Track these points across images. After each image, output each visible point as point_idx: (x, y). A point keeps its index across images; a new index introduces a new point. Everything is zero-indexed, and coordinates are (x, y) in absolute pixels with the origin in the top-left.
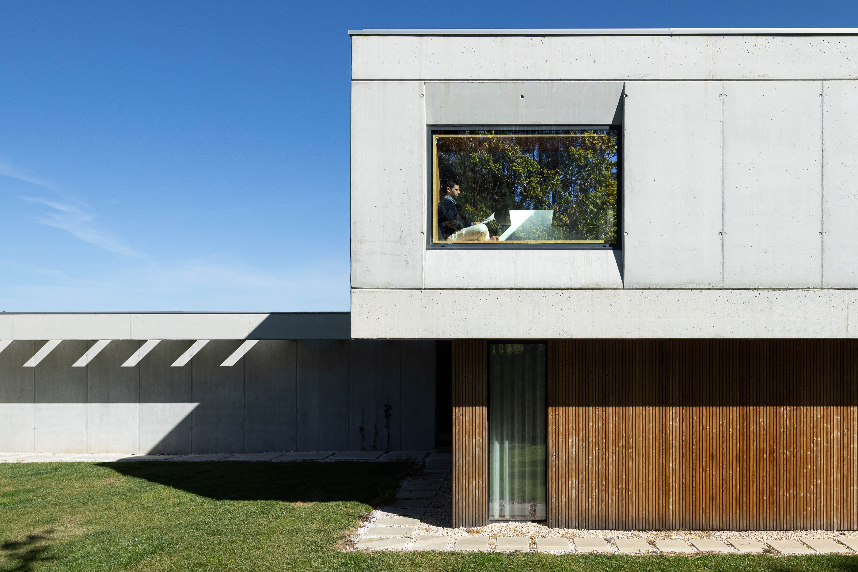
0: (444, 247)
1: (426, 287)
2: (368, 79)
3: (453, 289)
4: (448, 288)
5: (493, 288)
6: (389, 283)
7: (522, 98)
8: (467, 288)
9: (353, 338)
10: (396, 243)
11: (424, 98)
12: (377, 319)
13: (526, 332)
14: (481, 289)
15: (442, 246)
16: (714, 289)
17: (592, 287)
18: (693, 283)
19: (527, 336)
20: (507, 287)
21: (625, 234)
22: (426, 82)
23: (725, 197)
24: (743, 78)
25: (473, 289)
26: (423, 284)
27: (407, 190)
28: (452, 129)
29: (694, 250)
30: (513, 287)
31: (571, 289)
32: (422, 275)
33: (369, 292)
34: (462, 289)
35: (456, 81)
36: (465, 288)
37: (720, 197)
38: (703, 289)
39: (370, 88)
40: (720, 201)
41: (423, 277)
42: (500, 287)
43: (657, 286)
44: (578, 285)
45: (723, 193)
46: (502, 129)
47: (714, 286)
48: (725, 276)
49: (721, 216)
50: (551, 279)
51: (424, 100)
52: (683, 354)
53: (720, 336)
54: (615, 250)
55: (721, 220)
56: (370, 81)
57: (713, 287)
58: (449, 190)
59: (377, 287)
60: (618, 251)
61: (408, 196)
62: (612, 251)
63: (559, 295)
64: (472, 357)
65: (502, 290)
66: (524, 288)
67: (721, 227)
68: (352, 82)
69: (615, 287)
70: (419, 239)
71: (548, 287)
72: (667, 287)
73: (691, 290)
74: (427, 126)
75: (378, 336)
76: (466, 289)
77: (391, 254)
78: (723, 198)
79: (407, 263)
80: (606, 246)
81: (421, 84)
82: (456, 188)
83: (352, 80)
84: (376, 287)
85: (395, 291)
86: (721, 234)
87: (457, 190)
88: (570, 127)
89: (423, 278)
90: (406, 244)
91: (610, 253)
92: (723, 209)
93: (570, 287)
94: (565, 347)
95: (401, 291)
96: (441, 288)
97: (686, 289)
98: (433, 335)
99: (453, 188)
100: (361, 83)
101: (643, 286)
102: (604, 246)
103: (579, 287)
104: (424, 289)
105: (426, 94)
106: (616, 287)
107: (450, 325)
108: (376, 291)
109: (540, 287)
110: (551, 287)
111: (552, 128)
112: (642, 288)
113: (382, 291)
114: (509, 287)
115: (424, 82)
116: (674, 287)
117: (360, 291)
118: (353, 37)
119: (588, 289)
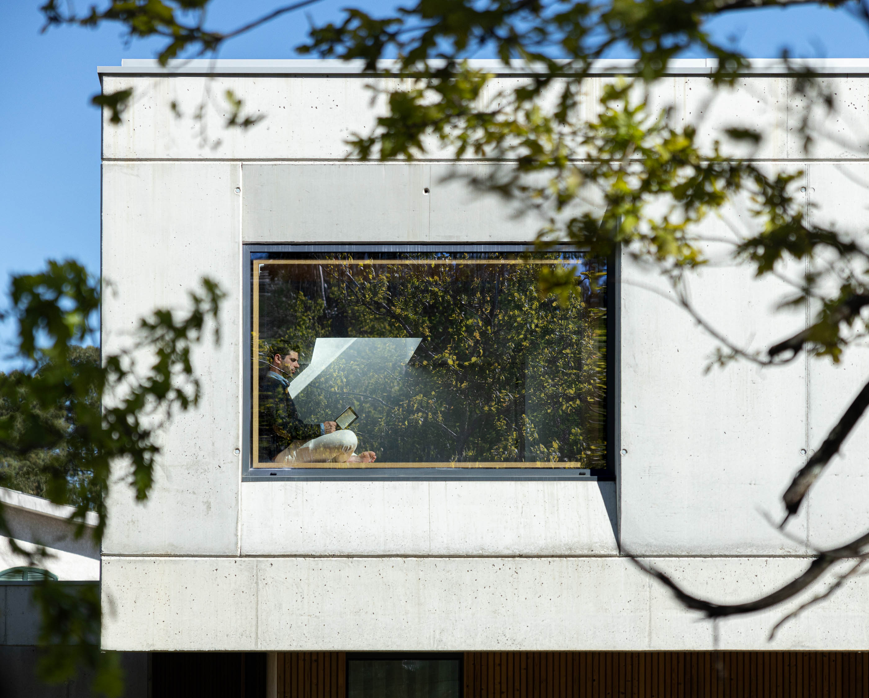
0: (275, 474)
1: (244, 553)
2: (135, 157)
3: (295, 556)
4: (286, 554)
5: (373, 554)
6: (173, 545)
7: (427, 194)
8: (322, 554)
9: (104, 651)
10: (188, 469)
11: (241, 194)
12: (152, 614)
13: (434, 638)
14: (348, 556)
15: (271, 474)
16: (790, 556)
17: (559, 553)
18: (752, 546)
19: (435, 646)
20: (399, 553)
21: (622, 452)
22: (244, 163)
23: (812, 381)
24: (846, 158)
25: (333, 556)
26: (239, 546)
27: (209, 368)
28: (290, 250)
29: (753, 482)
30: (411, 553)
31: (521, 556)
32: (237, 530)
33: (135, 562)
34: (313, 556)
35: (301, 163)
36: (318, 554)
37: (803, 382)
38: (770, 556)
39: (137, 176)
40: (802, 389)
41: (239, 534)
42: (385, 554)
43: (682, 551)
44: (533, 548)
45: (808, 375)
46: (386, 250)
47: (791, 550)
48: (811, 533)
49: (804, 419)
50: (482, 538)
51: (241, 198)
52: (731, 679)
53: (803, 646)
54: (602, 483)
55: (802, 426)
56: (139, 162)
57: (789, 554)
58: (279, 360)
59: (152, 553)
60: (609, 484)
61: (211, 380)
62: (595, 484)
63: (497, 568)
64: (317, 685)
65: (387, 559)
66: (430, 554)
67: (804, 439)
68: (105, 163)
69: (602, 553)
70: (232, 462)
71: (475, 553)
72: (702, 553)
73: (747, 559)
74: (243, 244)
75: (153, 645)
76: (320, 556)
77: (177, 491)
78: (808, 383)
79: (209, 507)
80: (584, 474)
81: (234, 167)
82: (293, 357)
83: (103, 159)
84: (149, 553)
85: (186, 561)
86: (803, 452)
87: (293, 360)
88: (516, 246)
89: (239, 537)
90: (205, 471)
91: (593, 487)
92: (808, 407)
93: (517, 553)
94: (500, 665)
95: (196, 561)
96: (272, 554)
97: (737, 556)
98: (256, 644)
99: (287, 356)
100: (120, 166)
101: (656, 551)
102: (580, 474)
103: (535, 552)
104: (241, 556)
105: (244, 185)
106: (605, 553)
107: (289, 626)
108: (150, 561)
109: (461, 553)
110: (481, 552)
111: (482, 249)
112: (655, 554)
113: (161, 561)
114: (402, 553)
115: (240, 163)
116: (715, 553)
117: (119, 561)
118: (105, 79)
119: (552, 556)
